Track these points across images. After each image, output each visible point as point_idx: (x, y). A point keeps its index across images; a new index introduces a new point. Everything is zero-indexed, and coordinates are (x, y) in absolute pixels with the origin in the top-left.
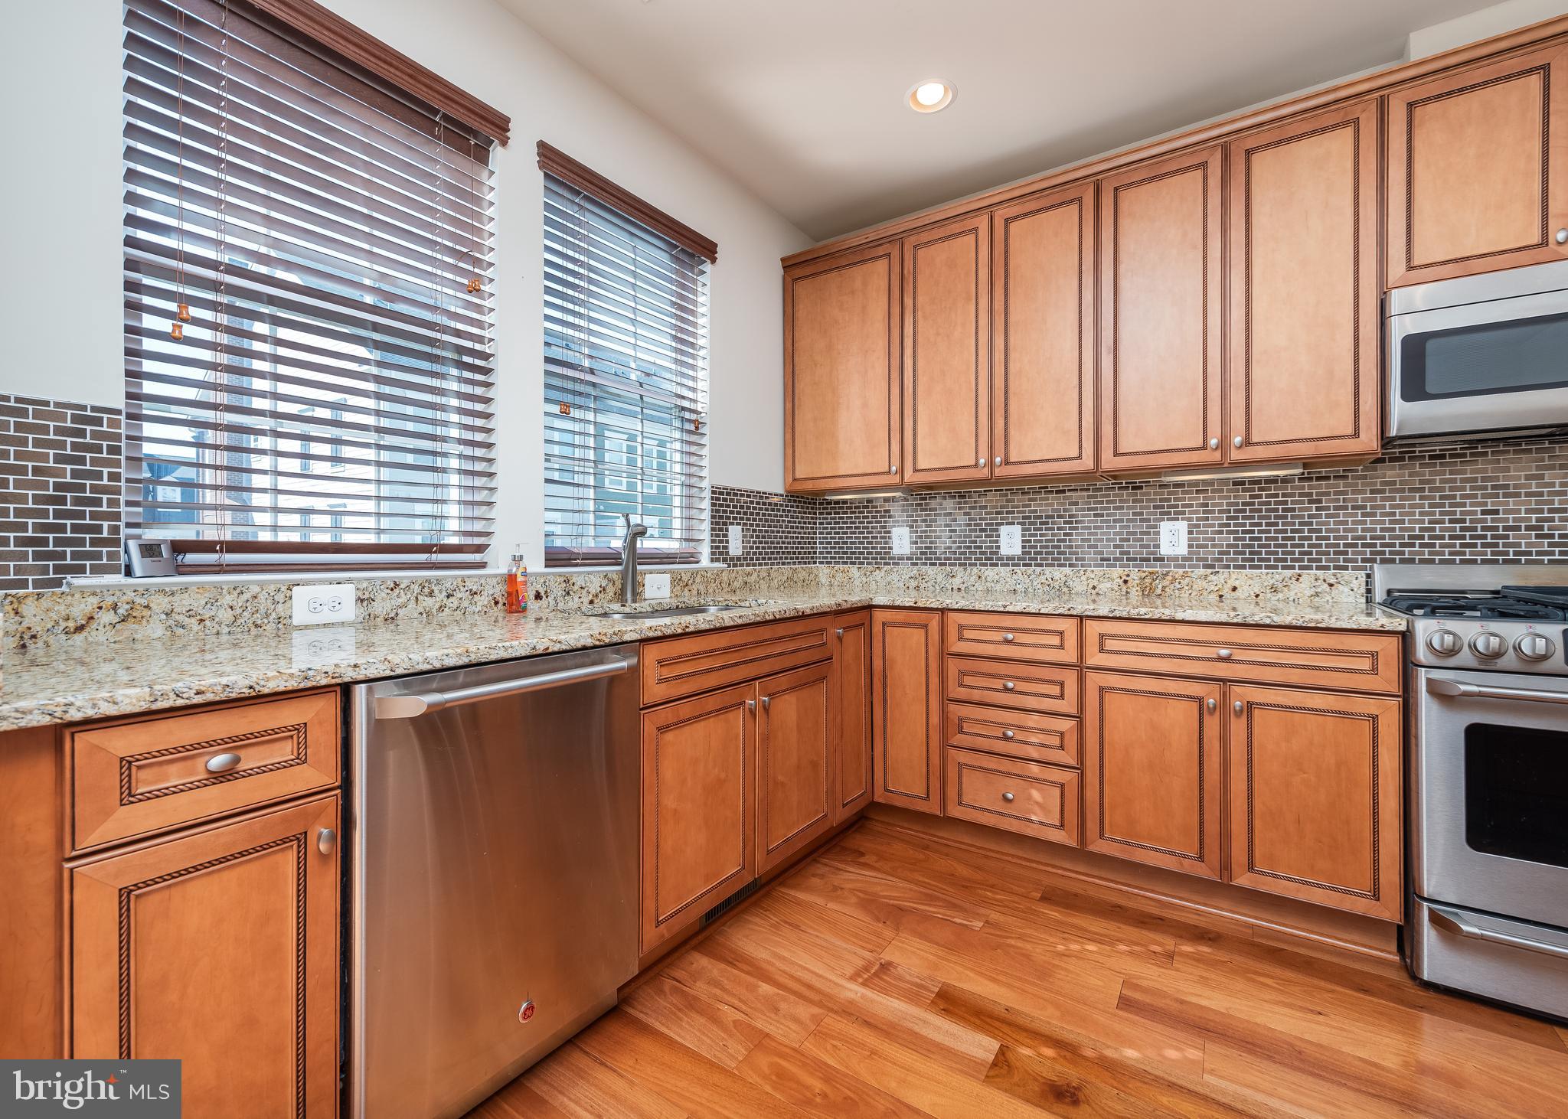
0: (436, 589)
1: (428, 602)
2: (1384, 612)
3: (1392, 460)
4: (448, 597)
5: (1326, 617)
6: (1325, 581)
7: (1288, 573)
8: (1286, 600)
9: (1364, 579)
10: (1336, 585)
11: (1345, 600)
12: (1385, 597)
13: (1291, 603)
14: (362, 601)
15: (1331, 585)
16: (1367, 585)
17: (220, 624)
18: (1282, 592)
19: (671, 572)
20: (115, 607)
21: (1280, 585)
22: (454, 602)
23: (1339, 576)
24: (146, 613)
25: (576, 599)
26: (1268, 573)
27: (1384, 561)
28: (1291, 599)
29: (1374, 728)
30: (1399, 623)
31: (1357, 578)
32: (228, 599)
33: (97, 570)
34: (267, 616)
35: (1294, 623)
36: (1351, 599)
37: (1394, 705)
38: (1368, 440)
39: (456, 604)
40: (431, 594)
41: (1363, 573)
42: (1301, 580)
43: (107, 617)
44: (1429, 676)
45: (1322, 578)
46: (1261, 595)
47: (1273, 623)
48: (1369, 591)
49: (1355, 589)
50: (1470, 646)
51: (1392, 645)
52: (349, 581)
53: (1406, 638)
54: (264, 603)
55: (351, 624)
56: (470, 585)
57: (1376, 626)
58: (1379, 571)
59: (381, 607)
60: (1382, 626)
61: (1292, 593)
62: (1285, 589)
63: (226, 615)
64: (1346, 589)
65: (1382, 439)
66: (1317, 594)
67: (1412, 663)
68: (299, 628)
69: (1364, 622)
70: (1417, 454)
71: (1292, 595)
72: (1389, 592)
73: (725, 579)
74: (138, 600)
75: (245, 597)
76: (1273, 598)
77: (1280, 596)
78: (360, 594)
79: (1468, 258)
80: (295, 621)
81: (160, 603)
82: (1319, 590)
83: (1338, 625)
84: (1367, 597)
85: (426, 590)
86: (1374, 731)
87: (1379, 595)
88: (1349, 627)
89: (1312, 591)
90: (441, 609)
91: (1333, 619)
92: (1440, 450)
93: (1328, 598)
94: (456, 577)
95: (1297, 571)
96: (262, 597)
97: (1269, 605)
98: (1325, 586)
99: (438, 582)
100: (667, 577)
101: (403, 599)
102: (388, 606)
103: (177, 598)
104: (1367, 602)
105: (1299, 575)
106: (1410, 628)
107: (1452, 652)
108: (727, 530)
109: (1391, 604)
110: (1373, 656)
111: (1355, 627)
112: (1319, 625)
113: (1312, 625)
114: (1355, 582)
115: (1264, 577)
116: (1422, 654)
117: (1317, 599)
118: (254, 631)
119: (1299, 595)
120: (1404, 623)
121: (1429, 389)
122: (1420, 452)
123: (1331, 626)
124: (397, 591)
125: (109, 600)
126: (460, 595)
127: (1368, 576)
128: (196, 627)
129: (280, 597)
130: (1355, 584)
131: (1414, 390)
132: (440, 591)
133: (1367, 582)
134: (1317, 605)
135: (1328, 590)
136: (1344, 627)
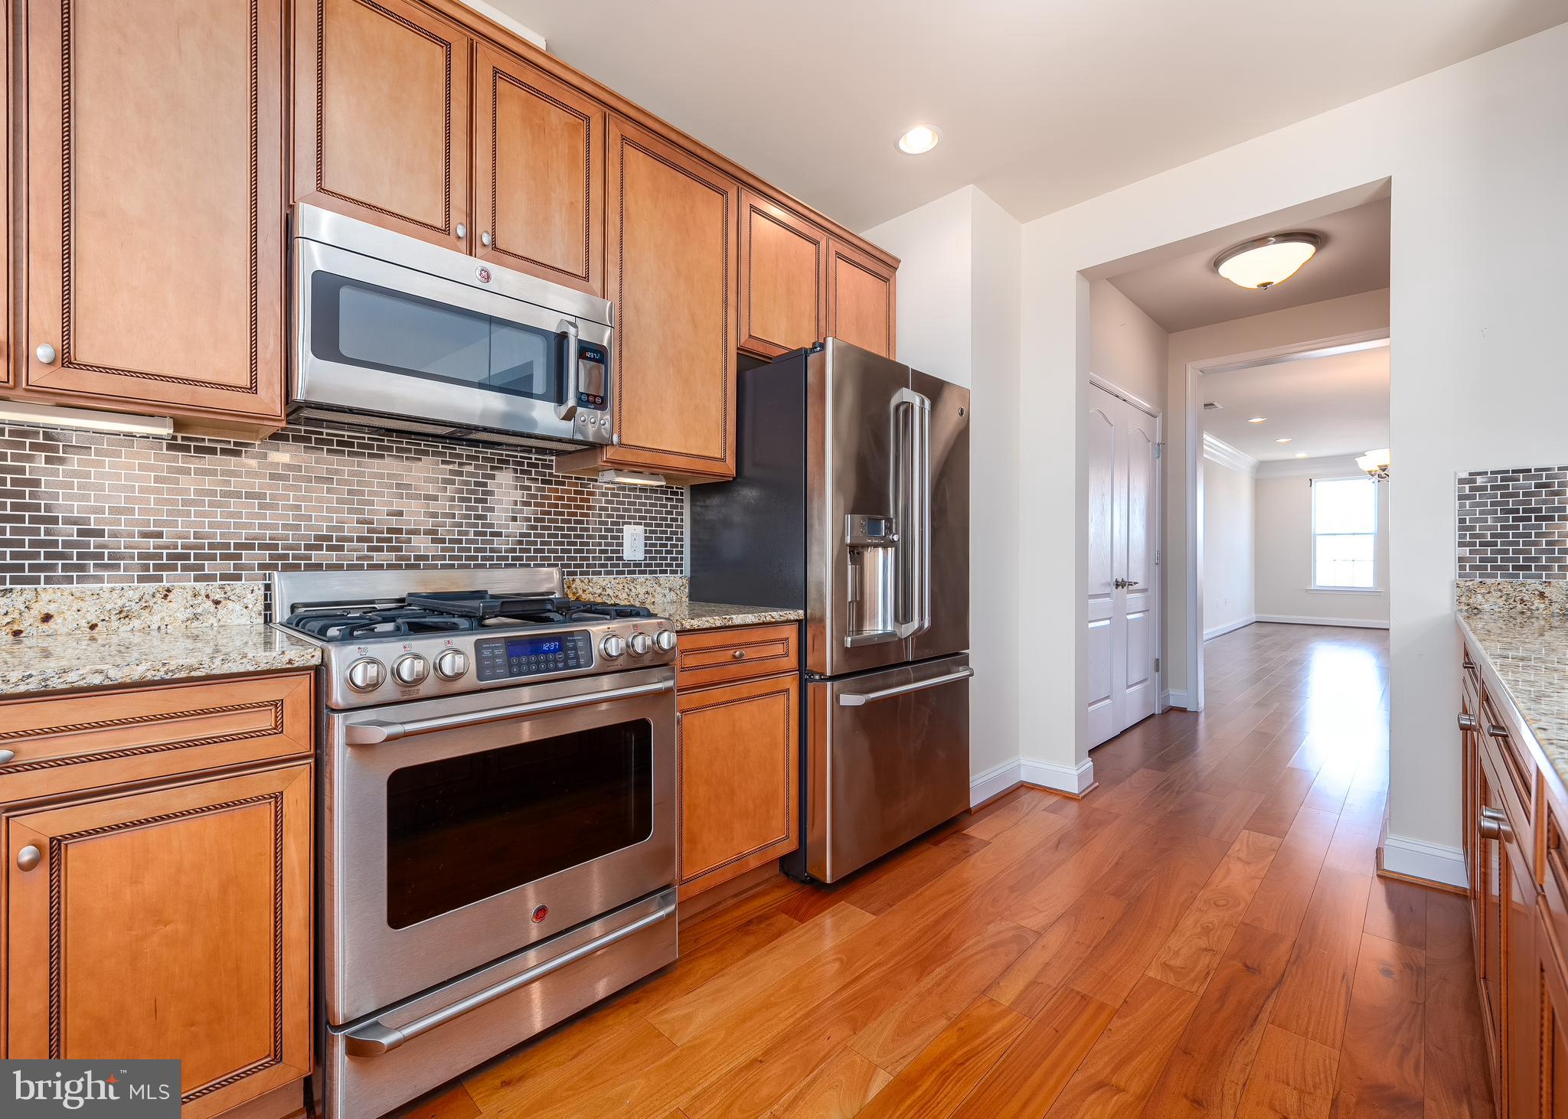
2: (289, 637)
3: (296, 439)
5: (206, 660)
6: (207, 596)
7: (150, 587)
8: (146, 630)
9: (262, 592)
10: (223, 602)
11: (237, 622)
12: (287, 615)
13: (155, 633)
15: (217, 603)
16: (266, 599)
18: (139, 617)
21: (136, 607)
23: (228, 588)
26: (112, 590)
27: (288, 568)
28: (154, 627)
29: (276, 812)
30: (307, 654)
31: (252, 591)
35: (149, 676)
36: (244, 620)
37: (303, 773)
38: (269, 400)
41: (261, 584)
42: (171, 596)
44: (349, 722)
45: (203, 592)
46: (100, 624)
47: (107, 682)
48: (268, 607)
49: (250, 606)
50: (393, 673)
51: (302, 686)
53: (319, 674)
57: (281, 663)
58: (278, 579)
60: (290, 662)
61: (156, 618)
62: (145, 613)
64: (238, 607)
65: (287, 403)
66: (196, 617)
67: (327, 707)
69: (264, 659)
70: (324, 436)
71: (155, 621)
72: (293, 607)
76: (122, 629)
77: (136, 623)
79: (382, 210)
82: (199, 610)
83: (226, 669)
84: (266, 615)
86: (276, 816)
87: (281, 613)
88: (242, 669)
89: (189, 614)
91: (218, 662)
92: (349, 437)
93: (213, 620)
95: (165, 584)
97: (115, 639)
98: (209, 604)
104: (266, 622)
105: (169, 591)
106: (326, 659)
107: (374, 686)
109: (297, 625)
110: (277, 708)
111: (251, 669)
112: (193, 674)
113: (183, 675)
114: (250, 596)
115: (106, 595)
116: (338, 695)
117: (196, 624)
119: (167, 620)
120: (318, 654)
121: (345, 349)
122: (328, 434)
123: (214, 672)
127: (268, 587)
130: (250, 599)
131: (327, 346)
133: (266, 595)
134: (196, 632)
135: (212, 608)
136: (235, 670)
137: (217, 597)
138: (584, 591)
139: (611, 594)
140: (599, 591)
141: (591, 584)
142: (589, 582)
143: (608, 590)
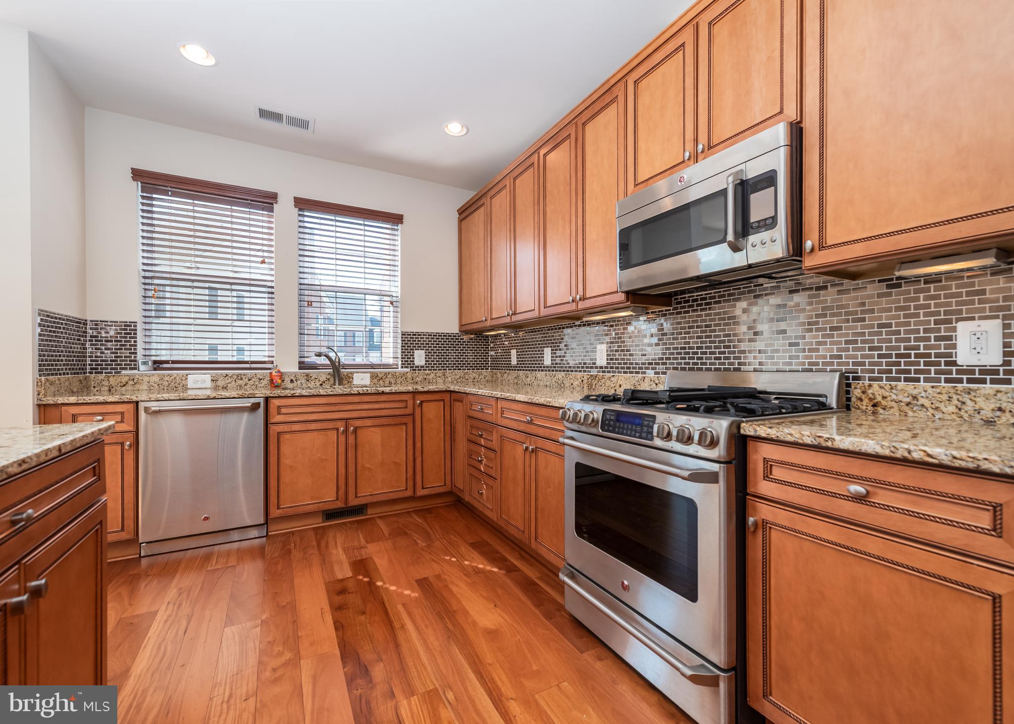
0: (244, 377)
1: (240, 382)
4: (249, 380)
6: (654, 381)
7: (640, 376)
14: (213, 381)
17: (164, 386)
19: (370, 373)
20: (133, 380)
22: (251, 382)
24: (142, 382)
25: (313, 383)
32: (166, 378)
33: (131, 369)
34: (179, 384)
39: (253, 383)
40: (241, 379)
42: (645, 380)
43: (131, 383)
45: (653, 379)
52: (208, 374)
54: (178, 380)
55: (210, 388)
56: (258, 376)
59: (221, 383)
63: (166, 384)
68: (190, 389)
73: (410, 376)
74: (140, 378)
75: (172, 378)
78: (212, 378)
80: (189, 386)
81: (146, 379)
85: (239, 378)
90: (246, 385)
94: (252, 373)
96: (177, 378)
99: (244, 375)
100: (369, 375)
101: (230, 380)
102: (223, 383)
103: (151, 378)
105: (644, 378)
108: (413, 352)
118: (175, 389)
124: (227, 377)
125: (132, 378)
126: (254, 380)
128: (157, 387)
129: (184, 378)
132: (246, 378)
137: (657, 382)
138: (884, 398)
139: (927, 403)
140: (908, 400)
141: (894, 391)
142: (892, 388)
143: (920, 399)
